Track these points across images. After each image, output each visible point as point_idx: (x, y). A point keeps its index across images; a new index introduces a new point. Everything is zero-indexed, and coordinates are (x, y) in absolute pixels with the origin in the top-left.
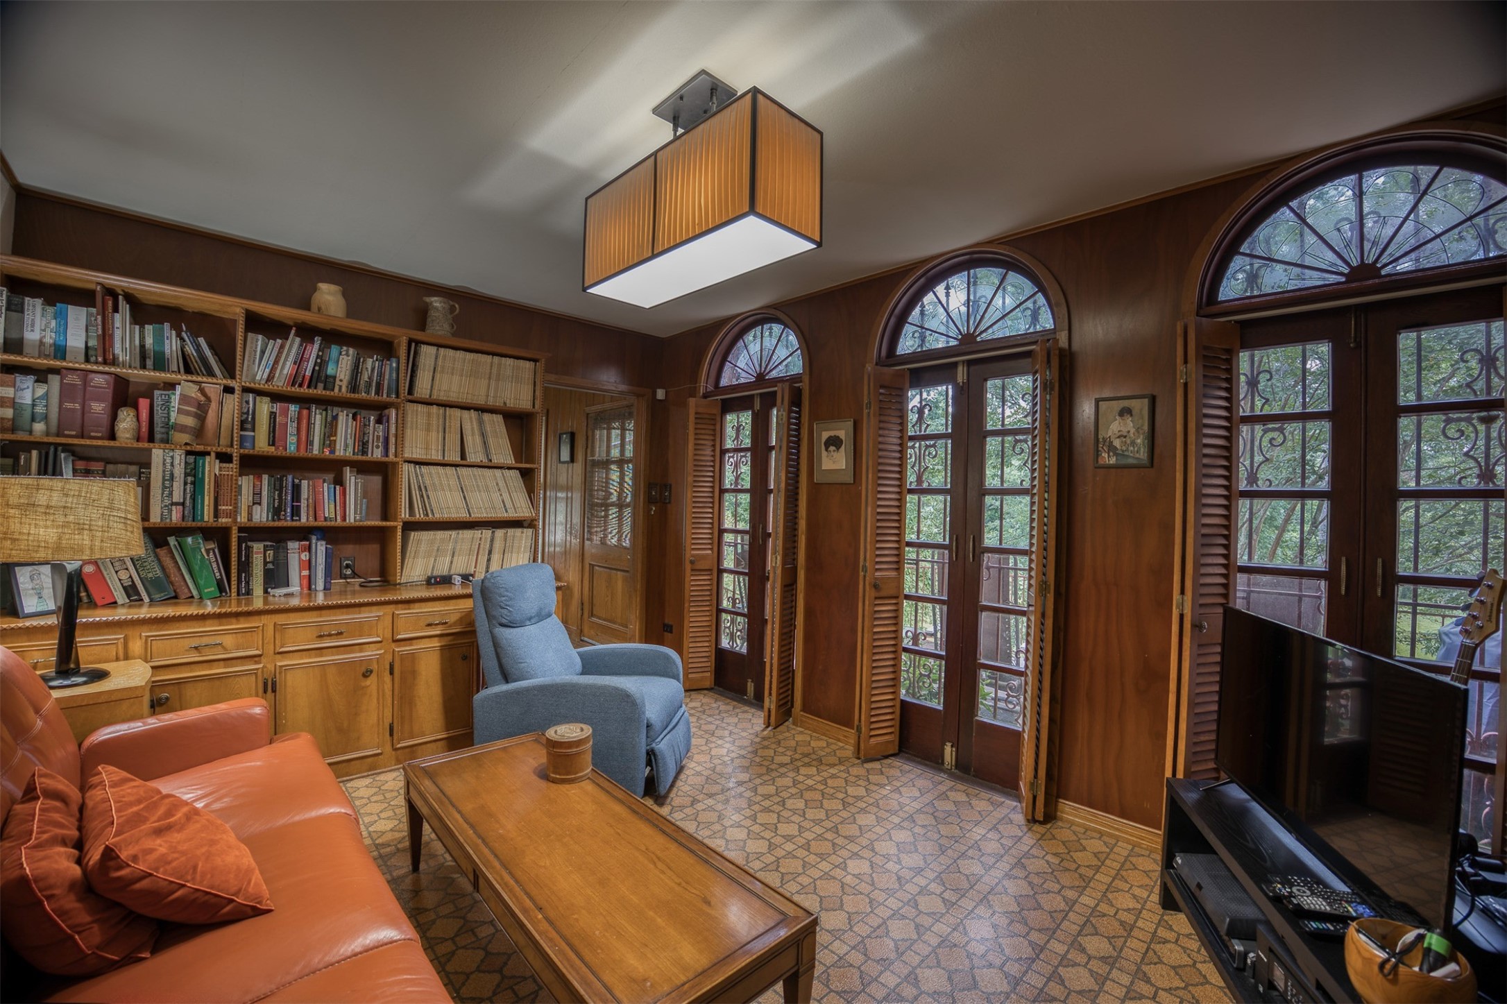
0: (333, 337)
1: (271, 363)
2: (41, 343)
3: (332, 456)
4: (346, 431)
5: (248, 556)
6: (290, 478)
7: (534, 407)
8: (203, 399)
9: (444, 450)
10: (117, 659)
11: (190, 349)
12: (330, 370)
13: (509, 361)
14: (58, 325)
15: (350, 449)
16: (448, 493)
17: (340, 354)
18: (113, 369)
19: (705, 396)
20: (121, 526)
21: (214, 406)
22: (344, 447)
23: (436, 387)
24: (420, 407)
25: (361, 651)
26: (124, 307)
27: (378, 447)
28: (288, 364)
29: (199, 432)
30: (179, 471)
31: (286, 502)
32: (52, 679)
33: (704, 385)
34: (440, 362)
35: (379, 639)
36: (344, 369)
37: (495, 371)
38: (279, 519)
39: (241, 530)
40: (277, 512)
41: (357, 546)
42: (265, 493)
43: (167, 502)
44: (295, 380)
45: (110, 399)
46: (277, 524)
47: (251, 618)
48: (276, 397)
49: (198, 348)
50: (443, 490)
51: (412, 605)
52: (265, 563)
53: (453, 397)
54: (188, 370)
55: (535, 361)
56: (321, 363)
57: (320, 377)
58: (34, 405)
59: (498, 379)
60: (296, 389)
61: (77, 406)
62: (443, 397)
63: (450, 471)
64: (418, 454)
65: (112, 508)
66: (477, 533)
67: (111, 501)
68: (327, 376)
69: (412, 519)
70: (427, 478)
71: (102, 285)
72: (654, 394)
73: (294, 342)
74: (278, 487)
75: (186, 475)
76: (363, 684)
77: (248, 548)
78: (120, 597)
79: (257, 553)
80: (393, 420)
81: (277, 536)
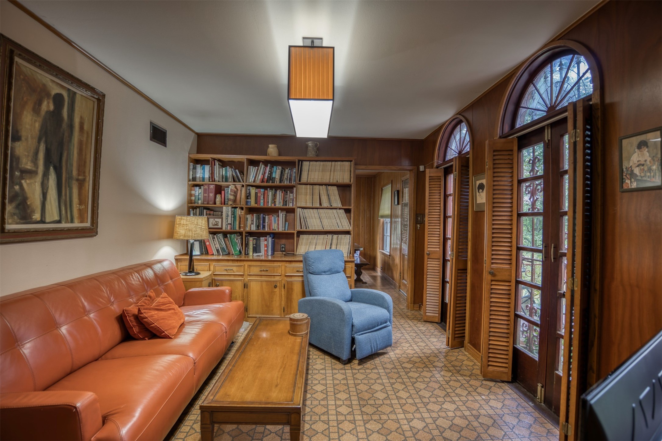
0: (274, 163)
1: (254, 175)
2: (200, 177)
3: (275, 207)
4: (279, 197)
5: (248, 242)
6: (262, 215)
7: (350, 181)
8: (236, 190)
9: (313, 203)
10: (207, 271)
11: (234, 174)
12: (274, 176)
13: (339, 163)
14: (203, 171)
15: (281, 204)
16: (314, 220)
17: (277, 169)
18: (214, 183)
19: (437, 167)
20: (200, 230)
21: (239, 192)
22: (279, 204)
23: (309, 178)
24: (303, 186)
25: (274, 278)
26: (217, 163)
27: (291, 202)
28: (260, 175)
29: (235, 201)
30: (230, 213)
31: (261, 224)
32: (187, 273)
33: (437, 161)
34: (310, 168)
35: (280, 274)
36: (278, 175)
37: (333, 168)
38: (259, 229)
39: (247, 233)
40: (258, 227)
41: (286, 240)
42: (255, 220)
43: (227, 223)
44: (262, 181)
45: (214, 192)
46: (258, 231)
47: (241, 262)
48: (257, 187)
49: (236, 173)
50: (312, 218)
51: (292, 263)
52: (253, 244)
53: (316, 181)
54: (234, 181)
55: (351, 161)
56: (271, 173)
57: (271, 178)
58: (199, 195)
59: (334, 171)
60: (263, 184)
61: (207, 195)
62: (312, 181)
63: (315, 210)
64: (303, 205)
65: (197, 225)
66: (326, 236)
67: (197, 223)
68: (273, 178)
69: (301, 230)
70: (306, 213)
71: (212, 158)
72: (418, 168)
73: (262, 166)
74: (258, 218)
75: (232, 214)
76: (274, 291)
77: (248, 239)
78: (215, 252)
79: (251, 241)
80: (295, 192)
81: (257, 235)
